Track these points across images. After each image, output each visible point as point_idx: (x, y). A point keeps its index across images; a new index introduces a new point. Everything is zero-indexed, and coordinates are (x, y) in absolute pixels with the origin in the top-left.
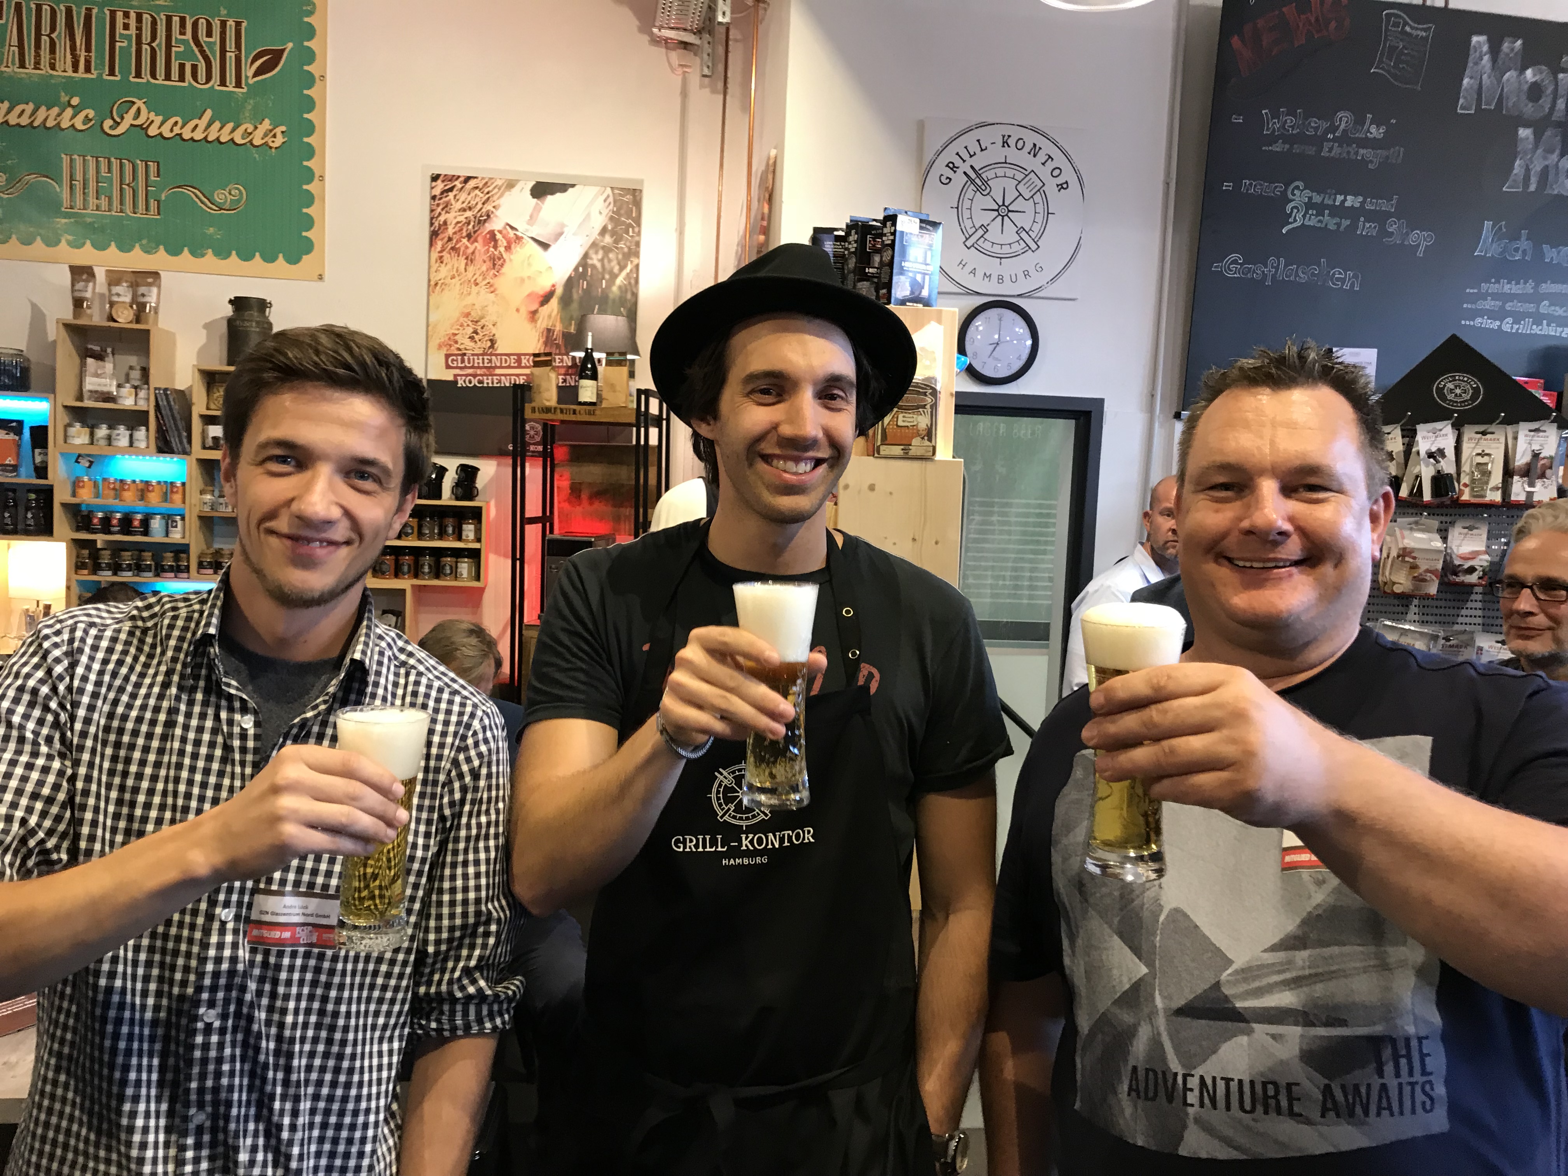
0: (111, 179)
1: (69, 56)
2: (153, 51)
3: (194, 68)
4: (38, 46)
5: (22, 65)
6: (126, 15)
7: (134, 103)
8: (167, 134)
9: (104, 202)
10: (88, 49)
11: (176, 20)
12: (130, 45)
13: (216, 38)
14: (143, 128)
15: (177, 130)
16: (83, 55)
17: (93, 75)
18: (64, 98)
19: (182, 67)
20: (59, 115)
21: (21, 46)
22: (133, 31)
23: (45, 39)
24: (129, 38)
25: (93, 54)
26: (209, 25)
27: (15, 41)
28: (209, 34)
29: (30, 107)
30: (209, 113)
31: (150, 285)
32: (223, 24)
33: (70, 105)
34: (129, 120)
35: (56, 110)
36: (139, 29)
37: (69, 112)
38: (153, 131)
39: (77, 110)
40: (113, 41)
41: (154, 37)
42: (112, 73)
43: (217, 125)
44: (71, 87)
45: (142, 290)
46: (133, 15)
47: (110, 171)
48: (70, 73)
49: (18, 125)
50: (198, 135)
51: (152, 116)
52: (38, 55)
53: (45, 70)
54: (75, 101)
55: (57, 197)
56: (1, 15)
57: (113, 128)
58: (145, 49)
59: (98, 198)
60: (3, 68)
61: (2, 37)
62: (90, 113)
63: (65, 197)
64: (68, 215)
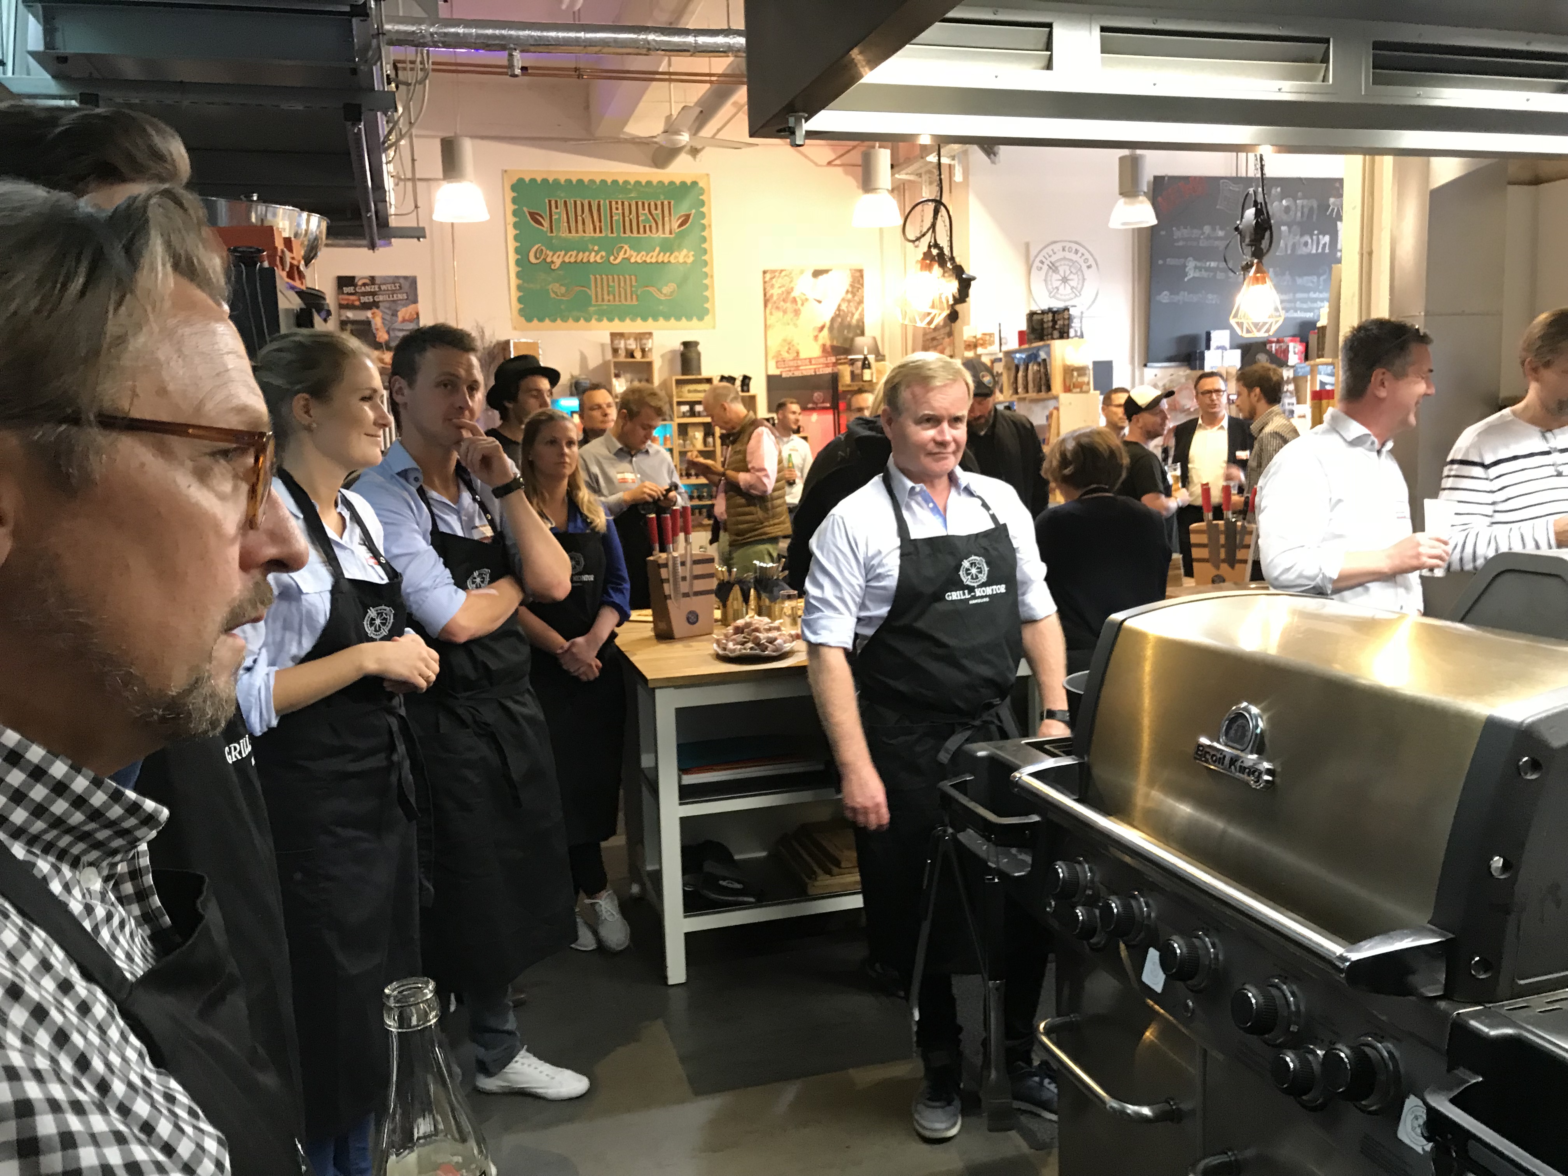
0: (614, 285)
1: (591, 226)
2: (631, 220)
3: (650, 227)
4: (576, 222)
5: (570, 232)
6: (617, 203)
7: (622, 247)
8: (640, 261)
9: (611, 297)
10: (600, 221)
11: (640, 204)
12: (619, 218)
13: (659, 211)
14: (628, 259)
15: (644, 258)
16: (597, 224)
17: (603, 235)
18: (590, 247)
19: (645, 227)
20: (588, 256)
21: (568, 222)
22: (620, 211)
23: (579, 218)
24: (619, 214)
25: (603, 224)
26: (656, 205)
27: (565, 220)
28: (656, 209)
29: (574, 253)
30: (658, 249)
31: (648, 339)
32: (662, 203)
33: (593, 250)
34: (621, 255)
35: (587, 254)
36: (623, 209)
37: (593, 254)
38: (633, 260)
39: (597, 253)
40: (611, 217)
41: (630, 213)
42: (612, 232)
43: (662, 254)
44: (594, 241)
45: (644, 341)
46: (620, 203)
47: (613, 281)
48: (592, 234)
49: (570, 262)
50: (654, 260)
51: (632, 252)
52: (577, 227)
53: (581, 233)
54: (596, 248)
55: (590, 297)
56: (557, 207)
57: (614, 260)
58: (627, 219)
59: (608, 294)
60: (560, 234)
61: (559, 218)
62: (603, 253)
63: (593, 297)
64: (595, 306)
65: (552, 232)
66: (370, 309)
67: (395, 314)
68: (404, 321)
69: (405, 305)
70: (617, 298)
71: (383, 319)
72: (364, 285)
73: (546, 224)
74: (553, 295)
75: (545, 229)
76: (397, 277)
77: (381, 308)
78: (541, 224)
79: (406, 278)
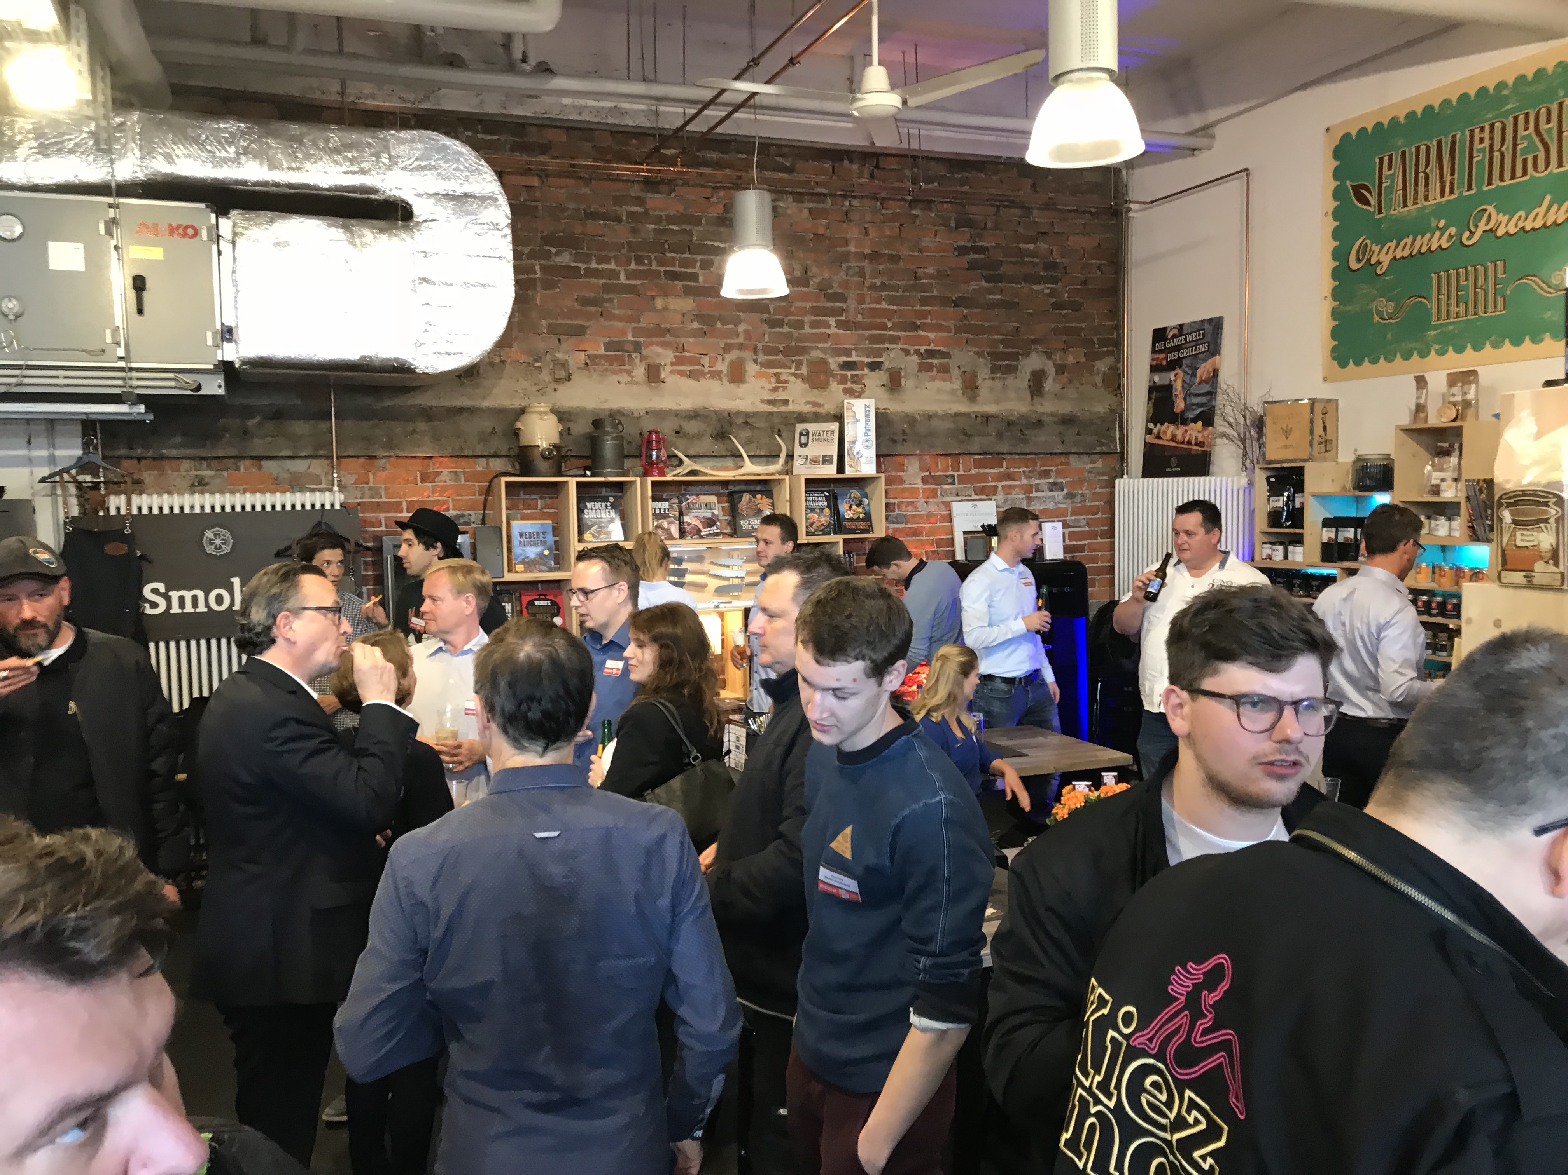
0: (1467, 285)
1: (1438, 184)
2: (1502, 155)
3: (1535, 158)
4: (1416, 184)
5: (1405, 205)
6: (1482, 129)
7: (1485, 210)
8: (1512, 230)
9: (1462, 306)
10: (1452, 174)
11: (1521, 119)
12: (1484, 156)
13: (1554, 124)
14: (1493, 231)
15: (1520, 225)
16: (1448, 178)
17: (1455, 196)
18: (1434, 223)
19: (1525, 161)
20: (1430, 240)
21: (1404, 189)
22: (1487, 143)
23: (1422, 175)
24: (1483, 149)
25: (1456, 176)
26: (1549, 112)
27: (1400, 187)
28: (1549, 121)
29: (1409, 240)
30: (1548, 198)
31: (1472, 382)
32: (1560, 106)
33: (1438, 228)
34: (1482, 227)
35: (1428, 236)
36: (1492, 139)
37: (1437, 235)
38: (1500, 232)
39: (1443, 230)
40: (1471, 157)
41: (1503, 142)
42: (1470, 188)
43: (1555, 207)
44: (1439, 211)
46: (1487, 128)
47: (1467, 279)
48: (1439, 199)
49: (1402, 257)
50: (1538, 224)
51: (1501, 217)
52: (1416, 191)
53: (1421, 203)
54: (1442, 223)
55: (1428, 311)
56: (1390, 168)
57: (1469, 238)
58: (1497, 154)
59: (1458, 306)
60: (1392, 212)
61: (1391, 186)
62: (1453, 230)
63: (1434, 311)
64: (1435, 328)
65: (1380, 212)
66: (1174, 369)
67: (1194, 375)
68: (1201, 382)
69: (1205, 360)
70: (1471, 309)
71: (1184, 381)
72: (1174, 336)
73: (1373, 201)
74: (1377, 318)
75: (1371, 209)
76: (1203, 321)
77: (1184, 366)
78: (1367, 203)
79: (1210, 321)
